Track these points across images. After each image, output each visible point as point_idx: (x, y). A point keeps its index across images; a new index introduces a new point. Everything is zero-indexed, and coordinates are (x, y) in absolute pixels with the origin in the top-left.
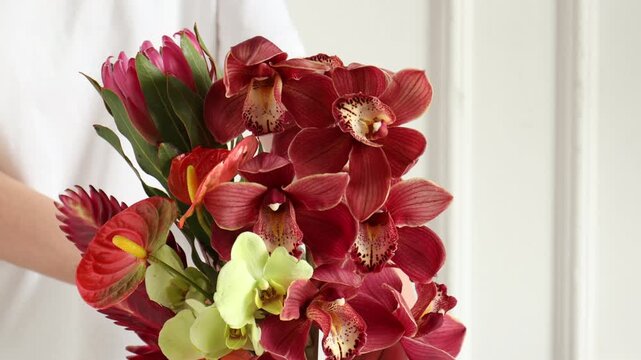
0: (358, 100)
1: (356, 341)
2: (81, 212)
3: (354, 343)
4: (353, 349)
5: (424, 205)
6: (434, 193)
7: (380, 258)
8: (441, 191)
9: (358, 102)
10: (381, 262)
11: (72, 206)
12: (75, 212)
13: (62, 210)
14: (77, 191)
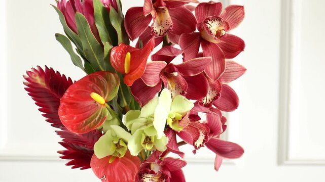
0: (213, 19)
1: (204, 140)
2: (39, 80)
3: (202, 141)
4: (202, 144)
5: (231, 73)
6: (237, 67)
7: (211, 100)
8: (241, 66)
9: (214, 20)
10: (211, 102)
11: (33, 77)
12: (36, 80)
13: (27, 79)
14: (37, 69)
